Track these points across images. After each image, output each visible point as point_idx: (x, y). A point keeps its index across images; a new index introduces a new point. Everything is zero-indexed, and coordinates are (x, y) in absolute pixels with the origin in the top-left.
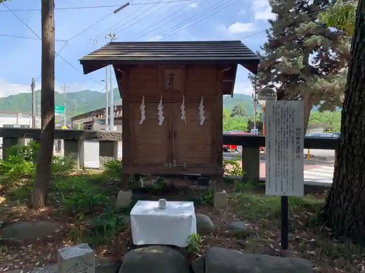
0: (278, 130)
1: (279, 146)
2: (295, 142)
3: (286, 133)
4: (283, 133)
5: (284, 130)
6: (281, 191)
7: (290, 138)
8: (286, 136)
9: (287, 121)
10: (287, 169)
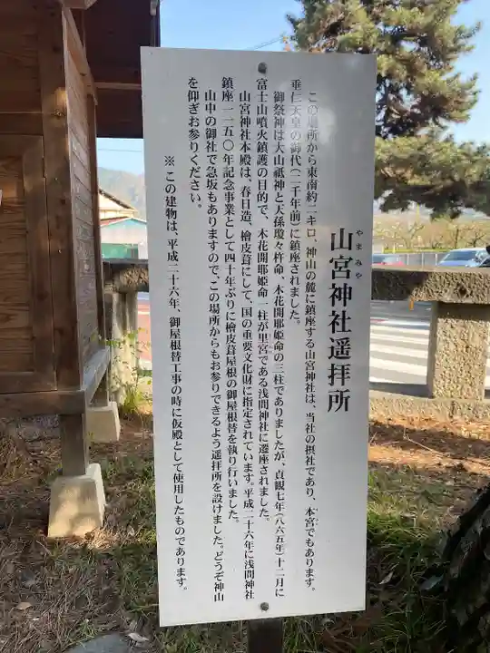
0: (221, 249)
1: (231, 339)
2: (323, 318)
3: (271, 265)
4: (255, 264)
5: (262, 246)
6: (249, 595)
7: (295, 292)
8: (273, 280)
9: (279, 185)
10: (280, 474)
